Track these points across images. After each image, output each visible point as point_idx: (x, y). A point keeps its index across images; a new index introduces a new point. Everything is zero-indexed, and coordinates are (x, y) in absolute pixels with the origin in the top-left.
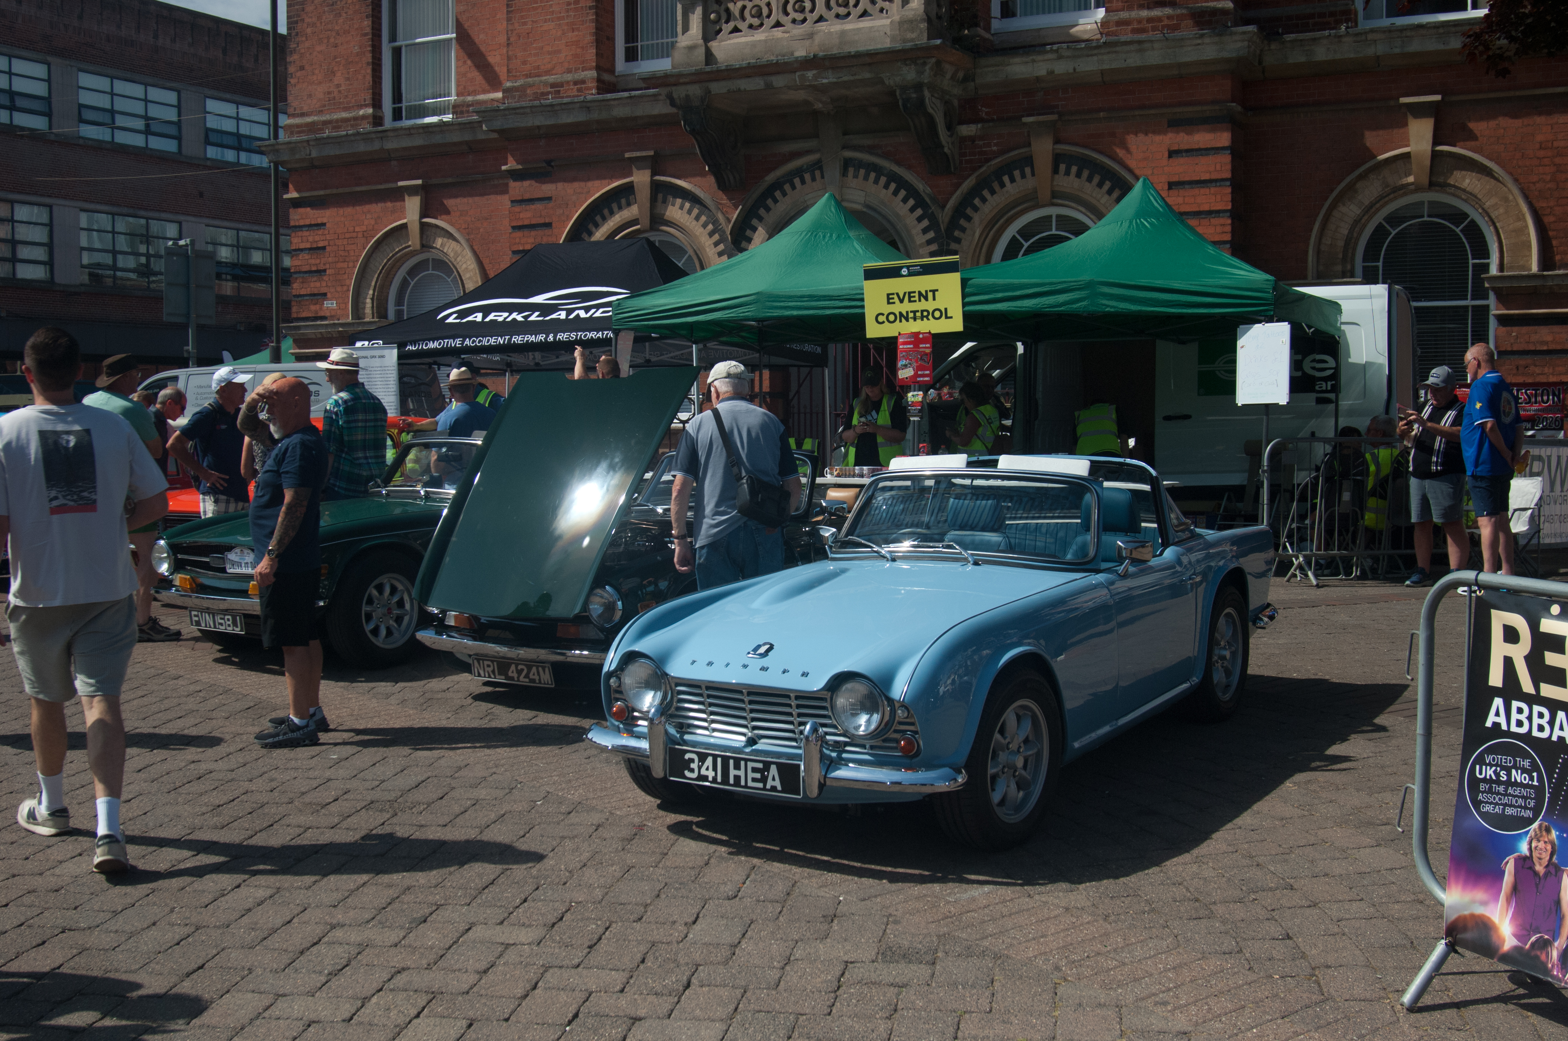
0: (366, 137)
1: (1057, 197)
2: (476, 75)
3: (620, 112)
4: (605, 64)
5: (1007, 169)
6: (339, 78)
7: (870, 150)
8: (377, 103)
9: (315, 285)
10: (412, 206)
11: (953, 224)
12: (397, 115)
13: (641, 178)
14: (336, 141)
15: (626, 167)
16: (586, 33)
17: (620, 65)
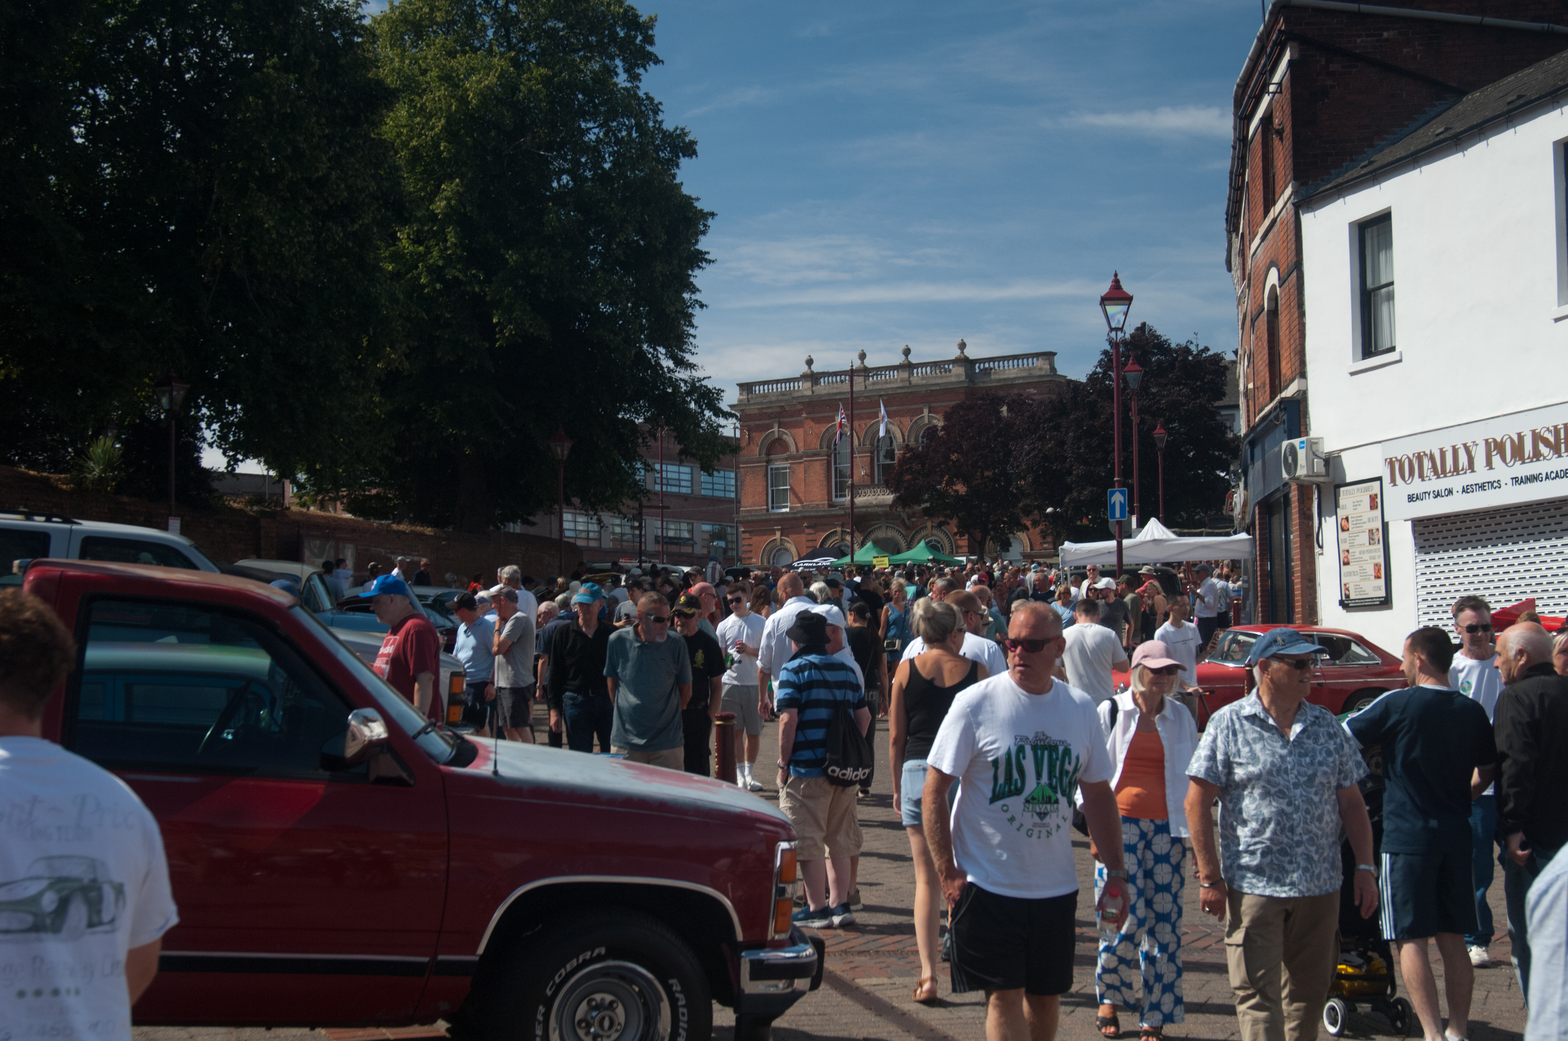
0: (765, 515)
1: (932, 535)
2: (795, 499)
3: (834, 513)
4: (830, 499)
5: (922, 528)
6: (756, 497)
7: (893, 524)
8: (767, 505)
9: (749, 555)
10: (778, 534)
11: (911, 541)
12: (773, 508)
13: (839, 529)
14: (757, 516)
15: (835, 526)
16: (825, 492)
17: (834, 499)
